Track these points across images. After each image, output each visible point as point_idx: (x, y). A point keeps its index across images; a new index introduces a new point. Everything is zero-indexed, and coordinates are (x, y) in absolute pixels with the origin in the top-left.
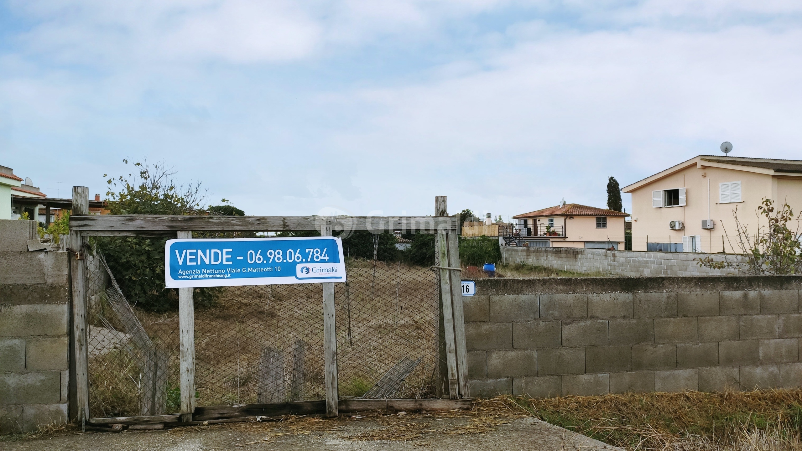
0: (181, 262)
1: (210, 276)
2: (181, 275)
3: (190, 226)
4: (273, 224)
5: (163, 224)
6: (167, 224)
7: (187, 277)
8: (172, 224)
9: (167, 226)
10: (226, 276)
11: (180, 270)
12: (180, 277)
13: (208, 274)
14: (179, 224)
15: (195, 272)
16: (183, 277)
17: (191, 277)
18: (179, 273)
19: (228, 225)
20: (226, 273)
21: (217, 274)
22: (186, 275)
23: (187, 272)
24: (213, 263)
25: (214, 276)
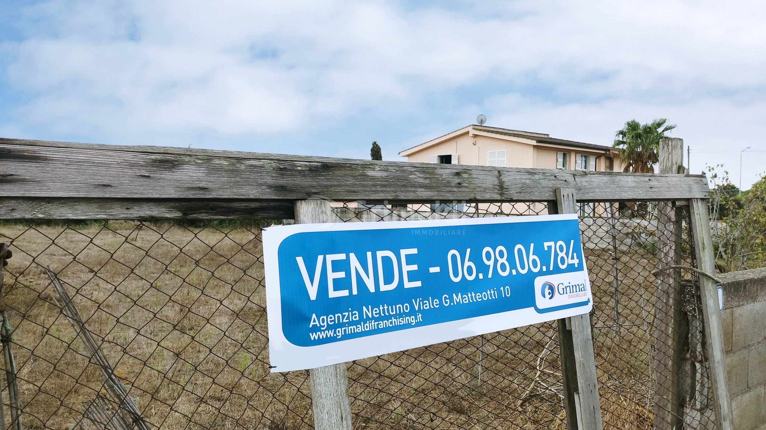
0: (313, 292)
1: (382, 325)
2: (316, 329)
3: (326, 186)
4: (484, 186)
5: (260, 181)
6: (270, 181)
7: (331, 333)
8: (282, 182)
9: (270, 187)
10: (412, 320)
11: (314, 316)
12: (313, 336)
13: (376, 320)
14: (299, 181)
15: (348, 318)
16: (322, 335)
17: (340, 332)
18: (312, 323)
19: (404, 186)
20: (413, 312)
21: (395, 316)
22: (329, 328)
23: (329, 319)
24: (384, 288)
25: (388, 323)
